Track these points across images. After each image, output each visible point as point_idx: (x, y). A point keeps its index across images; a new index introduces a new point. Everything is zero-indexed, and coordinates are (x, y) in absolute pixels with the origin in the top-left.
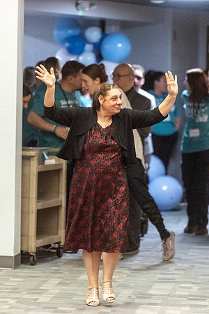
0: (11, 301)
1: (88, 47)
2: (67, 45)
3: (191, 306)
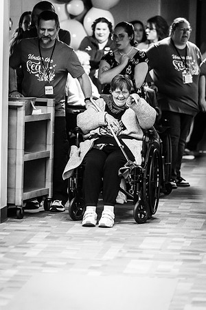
3: (184, 260)
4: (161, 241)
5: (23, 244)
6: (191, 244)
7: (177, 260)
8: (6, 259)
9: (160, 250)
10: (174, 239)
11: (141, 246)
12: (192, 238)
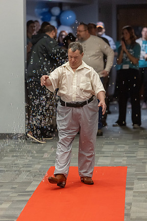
0: (29, 158)
1: (53, 18)
2: (41, 17)
3: (127, 157)
4: (113, 147)
5: (41, 152)
6: (129, 148)
7: (123, 157)
8: (33, 160)
9: (113, 151)
10: (119, 146)
11: (103, 150)
12: (128, 144)
